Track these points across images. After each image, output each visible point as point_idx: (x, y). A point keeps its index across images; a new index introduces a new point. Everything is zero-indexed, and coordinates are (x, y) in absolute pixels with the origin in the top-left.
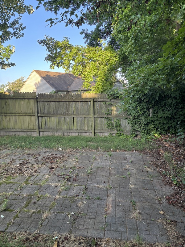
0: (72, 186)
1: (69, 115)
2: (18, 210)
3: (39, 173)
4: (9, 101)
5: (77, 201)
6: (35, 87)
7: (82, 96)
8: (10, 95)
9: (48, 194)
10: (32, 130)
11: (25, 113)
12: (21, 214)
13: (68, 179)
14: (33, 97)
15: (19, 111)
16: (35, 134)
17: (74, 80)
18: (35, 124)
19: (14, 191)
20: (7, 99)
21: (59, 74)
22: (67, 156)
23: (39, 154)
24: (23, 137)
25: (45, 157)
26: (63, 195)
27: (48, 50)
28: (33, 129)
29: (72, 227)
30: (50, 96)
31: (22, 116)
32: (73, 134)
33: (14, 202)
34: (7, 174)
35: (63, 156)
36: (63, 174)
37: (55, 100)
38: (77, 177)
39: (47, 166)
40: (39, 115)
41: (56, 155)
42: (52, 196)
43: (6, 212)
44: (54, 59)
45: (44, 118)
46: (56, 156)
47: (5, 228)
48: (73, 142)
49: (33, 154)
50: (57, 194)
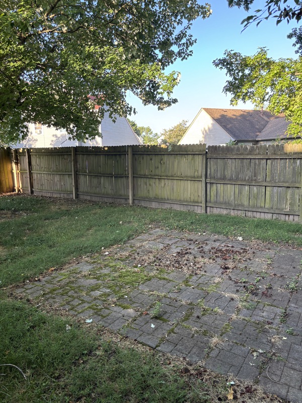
0: (259, 304)
1: (258, 182)
2: (175, 322)
3: (205, 272)
4: (165, 158)
5: (269, 332)
6: (202, 135)
7: (285, 149)
8: (167, 148)
9: (219, 308)
10: (196, 203)
11: (186, 177)
12: (179, 329)
13: (252, 291)
14: (200, 151)
15: (179, 174)
16: (200, 211)
17: (268, 122)
18: (200, 195)
19: (169, 293)
20: (164, 154)
21: (242, 113)
22: (251, 251)
23: (205, 242)
24: (181, 213)
25: (214, 248)
26: (244, 316)
27: (228, 74)
28: (198, 202)
29: (260, 374)
30: (227, 150)
31: (182, 181)
32: (263, 216)
33: (169, 309)
34: (159, 265)
35: (245, 251)
36: (244, 280)
37: (235, 157)
38: (269, 290)
39: (218, 263)
40: (208, 180)
41: (232, 247)
42: (225, 314)
43: (158, 321)
44: (238, 87)
45: (215, 186)
46: (232, 249)
47: (156, 343)
48: (262, 229)
49: (196, 241)
50: (233, 312)
